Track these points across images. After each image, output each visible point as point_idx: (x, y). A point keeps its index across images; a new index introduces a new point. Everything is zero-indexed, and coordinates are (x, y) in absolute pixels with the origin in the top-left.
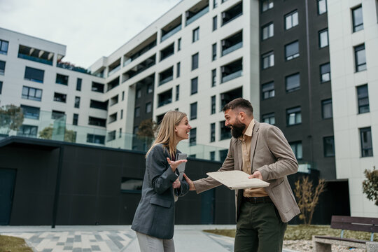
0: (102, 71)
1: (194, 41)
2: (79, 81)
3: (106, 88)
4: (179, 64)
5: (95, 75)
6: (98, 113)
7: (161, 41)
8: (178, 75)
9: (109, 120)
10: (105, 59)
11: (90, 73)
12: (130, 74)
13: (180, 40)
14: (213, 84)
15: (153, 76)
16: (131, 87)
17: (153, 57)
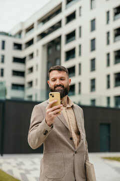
0: (20, 33)
1: (91, 8)
2: (3, 42)
3: (23, 47)
4: (80, 28)
5: (15, 36)
6: (19, 67)
7: (66, 8)
8: (80, 36)
9: (27, 72)
10: (22, 23)
11: (11, 36)
12: (43, 35)
13: (80, 8)
14: (108, 42)
15: (60, 37)
16: (44, 46)
17: (60, 22)
